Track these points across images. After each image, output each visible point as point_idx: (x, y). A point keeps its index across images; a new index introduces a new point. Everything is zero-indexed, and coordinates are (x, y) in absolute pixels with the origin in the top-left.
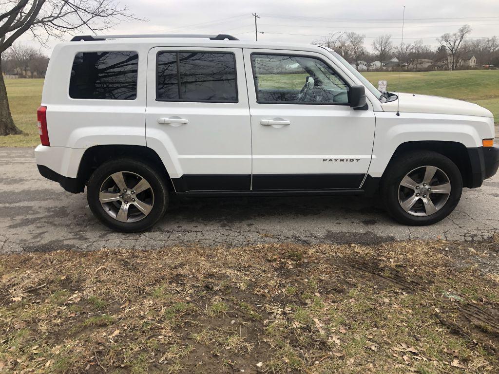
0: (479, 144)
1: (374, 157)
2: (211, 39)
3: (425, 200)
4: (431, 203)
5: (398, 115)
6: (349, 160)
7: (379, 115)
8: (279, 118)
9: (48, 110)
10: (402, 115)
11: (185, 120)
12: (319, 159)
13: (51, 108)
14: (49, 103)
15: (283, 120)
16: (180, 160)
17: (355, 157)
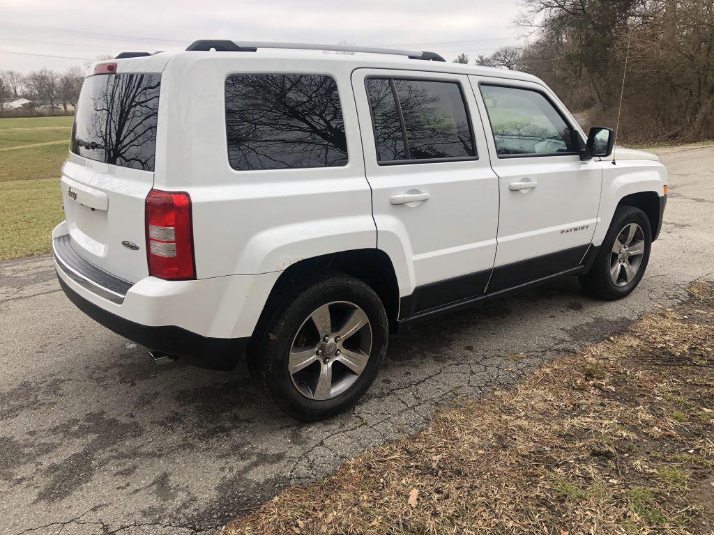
1: (599, 219)
2: (411, 57)
3: (625, 266)
5: (614, 163)
6: (581, 228)
8: (526, 179)
9: (194, 200)
10: (619, 164)
11: (425, 194)
13: (198, 195)
14: (190, 184)
15: (531, 181)
16: (415, 263)
17: (585, 223)
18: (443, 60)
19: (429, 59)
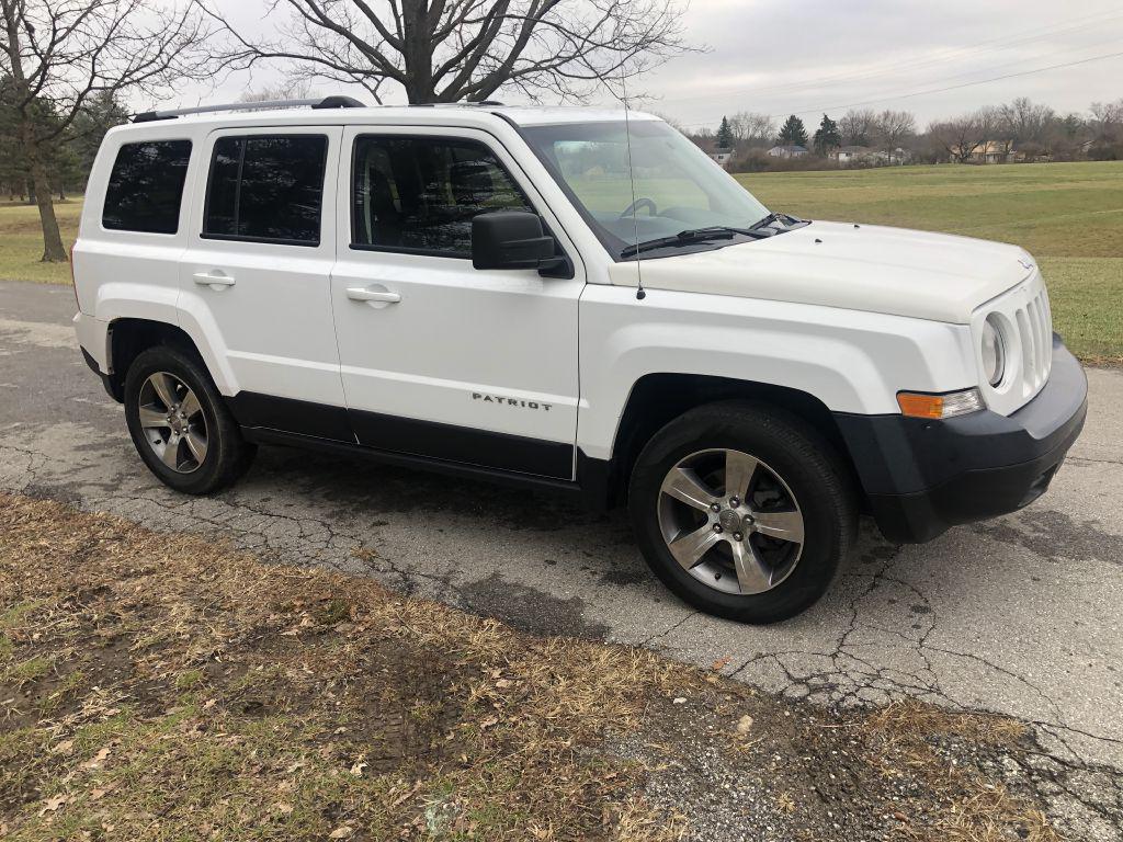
0: (888, 406)
1: (584, 403)
2: (314, 107)
3: (738, 549)
4: (752, 558)
5: (641, 296)
6: (527, 405)
7: (594, 294)
8: (379, 286)
10: (653, 299)
11: (230, 279)
12: (464, 392)
15: (387, 291)
16: (231, 360)
17: (540, 399)
18: (361, 105)
19: (339, 107)
